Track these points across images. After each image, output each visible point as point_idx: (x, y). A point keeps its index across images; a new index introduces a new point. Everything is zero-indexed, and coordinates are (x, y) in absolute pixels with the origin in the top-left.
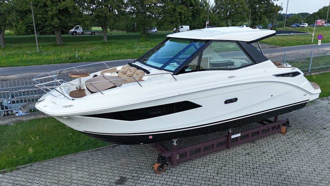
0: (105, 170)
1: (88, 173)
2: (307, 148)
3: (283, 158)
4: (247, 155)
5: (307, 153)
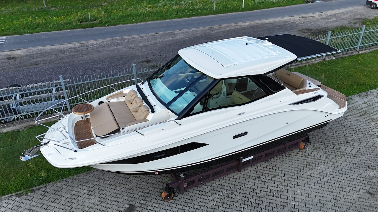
0: (115, 195)
1: (98, 199)
2: (321, 171)
3: (292, 183)
4: (257, 179)
5: (319, 177)
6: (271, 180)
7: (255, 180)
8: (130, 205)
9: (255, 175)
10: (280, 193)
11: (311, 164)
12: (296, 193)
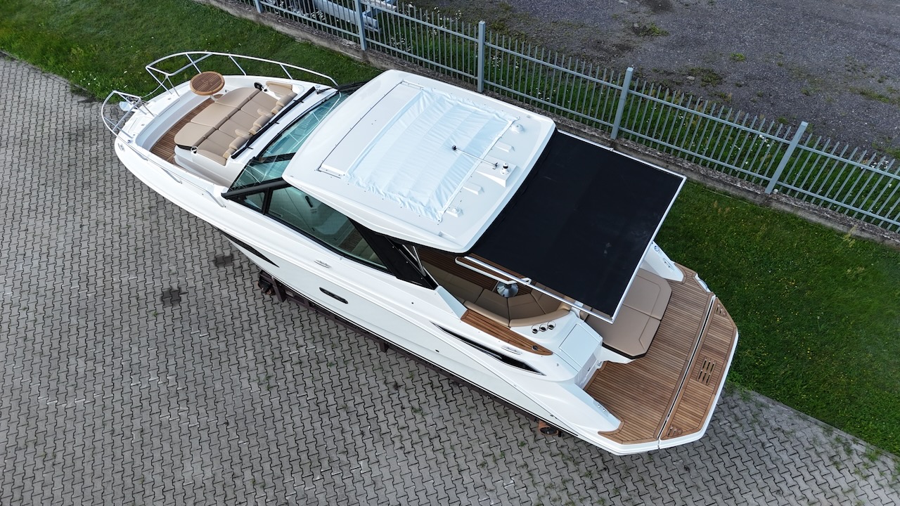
2: (489, 486)
3: (415, 446)
4: (390, 386)
5: (466, 488)
6: (403, 408)
7: (386, 383)
8: (232, 255)
9: (399, 380)
10: (376, 435)
11: (501, 462)
12: (393, 461)
